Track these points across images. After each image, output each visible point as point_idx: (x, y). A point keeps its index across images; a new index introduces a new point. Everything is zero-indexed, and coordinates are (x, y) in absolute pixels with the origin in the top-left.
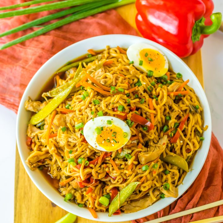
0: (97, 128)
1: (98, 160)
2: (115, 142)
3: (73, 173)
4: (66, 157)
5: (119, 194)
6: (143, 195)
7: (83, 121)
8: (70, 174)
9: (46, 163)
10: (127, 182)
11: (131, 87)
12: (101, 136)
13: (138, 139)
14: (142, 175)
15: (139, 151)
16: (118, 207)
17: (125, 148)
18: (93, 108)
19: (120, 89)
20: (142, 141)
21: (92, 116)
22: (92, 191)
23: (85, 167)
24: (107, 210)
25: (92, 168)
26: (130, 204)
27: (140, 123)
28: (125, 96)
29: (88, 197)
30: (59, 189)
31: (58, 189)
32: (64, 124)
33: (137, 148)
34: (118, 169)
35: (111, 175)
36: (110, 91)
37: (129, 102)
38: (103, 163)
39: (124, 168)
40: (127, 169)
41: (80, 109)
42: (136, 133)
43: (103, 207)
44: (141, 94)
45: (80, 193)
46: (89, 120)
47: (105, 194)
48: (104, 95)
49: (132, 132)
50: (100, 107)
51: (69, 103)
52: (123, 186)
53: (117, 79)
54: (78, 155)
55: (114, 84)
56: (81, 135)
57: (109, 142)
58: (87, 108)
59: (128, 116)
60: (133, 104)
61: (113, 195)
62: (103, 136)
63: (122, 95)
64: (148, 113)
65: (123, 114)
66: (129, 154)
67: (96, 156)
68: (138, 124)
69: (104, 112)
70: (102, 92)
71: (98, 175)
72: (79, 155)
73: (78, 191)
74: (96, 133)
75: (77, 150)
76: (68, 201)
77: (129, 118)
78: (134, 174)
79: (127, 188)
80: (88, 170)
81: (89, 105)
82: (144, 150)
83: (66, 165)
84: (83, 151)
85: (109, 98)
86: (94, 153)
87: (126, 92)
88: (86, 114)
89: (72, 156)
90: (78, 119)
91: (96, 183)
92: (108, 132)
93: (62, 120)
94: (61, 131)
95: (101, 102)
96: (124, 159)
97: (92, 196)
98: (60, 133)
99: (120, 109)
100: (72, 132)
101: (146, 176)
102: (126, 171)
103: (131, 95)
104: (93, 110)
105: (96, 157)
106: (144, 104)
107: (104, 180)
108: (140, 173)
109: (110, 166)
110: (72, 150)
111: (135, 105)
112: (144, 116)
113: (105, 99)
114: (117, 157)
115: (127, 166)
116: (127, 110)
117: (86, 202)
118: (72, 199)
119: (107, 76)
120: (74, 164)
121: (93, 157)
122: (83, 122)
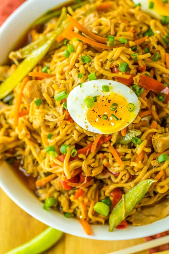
0: (88, 99)
1: (90, 148)
2: (116, 119)
3: (55, 167)
4: (44, 145)
5: (125, 198)
6: (160, 198)
7: (66, 88)
8: (50, 170)
9: (18, 153)
10: (136, 181)
11: (137, 37)
12: (93, 110)
13: (151, 114)
14: (159, 169)
15: (153, 132)
16: (123, 218)
17: (132, 129)
18: (82, 68)
19: (121, 39)
20: (156, 116)
21: (80, 81)
22: (83, 194)
23: (72, 159)
24: (107, 222)
25: (82, 160)
26: (140, 212)
27: (153, 90)
28: (130, 49)
29: (78, 203)
30: (36, 192)
31: (34, 191)
32: (37, 94)
33: (150, 128)
34: (121, 161)
35: (110, 170)
36: (106, 42)
37: (136, 58)
38: (99, 152)
39: (130, 159)
40: (135, 161)
41: (62, 70)
42: (147, 105)
43: (100, 217)
44: (154, 48)
45: (66, 197)
46: (76, 86)
47: (103, 198)
48: (98, 50)
49: (142, 104)
50: (92, 66)
51: (47, 64)
52: (130, 186)
53: (116, 26)
54: (60, 140)
55: (112, 32)
56: (64, 110)
57: (107, 118)
58: (71, 69)
59: (134, 78)
60: (142, 61)
61: (115, 199)
62: (96, 110)
63: (124, 48)
64: (164, 76)
65: (128, 77)
66: (138, 137)
67: (87, 141)
68: (151, 91)
69: (98, 74)
70: (94, 44)
71: (92, 170)
72: (63, 141)
73: (63, 194)
74: (86, 106)
75: (58, 134)
76: (49, 209)
77: (136, 82)
78: (146, 168)
79: (135, 188)
80: (75, 163)
81: (74, 65)
82: (160, 131)
83: (44, 156)
84: (67, 135)
85: (105, 53)
86: (84, 138)
87: (131, 43)
88: (71, 78)
89: (52, 142)
90: (59, 86)
91: (88, 183)
92: (104, 103)
93: (36, 88)
94: (35, 106)
95: (94, 59)
96: (131, 146)
97: (83, 202)
98: (33, 108)
99: (122, 69)
100: (51, 106)
101: (164, 170)
102: (133, 164)
103: (139, 48)
104: (81, 72)
105: (89, 143)
106: (159, 62)
107: (101, 177)
108: (155, 166)
109: (110, 156)
110: (51, 133)
111: (145, 63)
112: (159, 79)
113: (99, 55)
114: (120, 142)
115: (135, 156)
116: (133, 70)
117: (75, 210)
118: (55, 205)
119: (102, 23)
120: (54, 154)
121: (83, 144)
122: (66, 90)
